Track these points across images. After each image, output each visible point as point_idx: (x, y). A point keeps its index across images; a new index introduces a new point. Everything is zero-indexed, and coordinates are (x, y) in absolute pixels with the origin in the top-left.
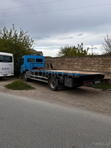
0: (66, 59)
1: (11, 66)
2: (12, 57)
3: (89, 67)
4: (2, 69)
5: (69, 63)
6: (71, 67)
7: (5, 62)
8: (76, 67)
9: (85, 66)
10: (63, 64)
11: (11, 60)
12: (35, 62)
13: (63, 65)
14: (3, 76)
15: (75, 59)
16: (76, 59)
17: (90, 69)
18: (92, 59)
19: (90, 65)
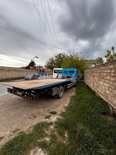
3: (103, 80)
9: (101, 78)
17: (103, 84)
18: (105, 69)
19: (104, 76)
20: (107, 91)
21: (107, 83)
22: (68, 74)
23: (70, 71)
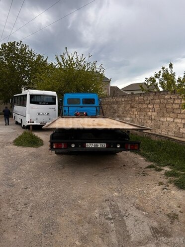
0: (137, 98)
1: (53, 110)
2: (55, 97)
3: (172, 115)
4: (39, 114)
5: (140, 106)
6: (144, 113)
7: (44, 104)
8: (150, 113)
9: (165, 111)
10: (132, 107)
11: (54, 102)
12: (81, 104)
13: (133, 110)
14: (39, 124)
15: (149, 98)
16: (151, 97)
17: (172, 120)
18: (176, 98)
19: (173, 109)
20: (181, 129)
21: (182, 119)
22: (82, 107)
23: (85, 99)
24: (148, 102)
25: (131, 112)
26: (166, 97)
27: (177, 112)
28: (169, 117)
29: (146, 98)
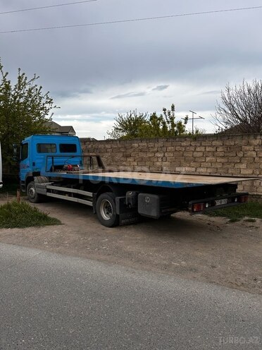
0: (136, 145)
3: (192, 164)
5: (141, 154)
6: (148, 163)
8: (158, 164)
10: (127, 156)
12: (58, 153)
13: (129, 159)
15: (156, 145)
16: (161, 144)
17: (193, 169)
18: (199, 145)
19: (195, 158)
21: (207, 168)
24: (156, 149)
25: (124, 163)
26: (184, 144)
27: (200, 161)
28: (190, 166)
29: (151, 144)
